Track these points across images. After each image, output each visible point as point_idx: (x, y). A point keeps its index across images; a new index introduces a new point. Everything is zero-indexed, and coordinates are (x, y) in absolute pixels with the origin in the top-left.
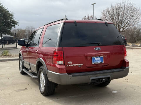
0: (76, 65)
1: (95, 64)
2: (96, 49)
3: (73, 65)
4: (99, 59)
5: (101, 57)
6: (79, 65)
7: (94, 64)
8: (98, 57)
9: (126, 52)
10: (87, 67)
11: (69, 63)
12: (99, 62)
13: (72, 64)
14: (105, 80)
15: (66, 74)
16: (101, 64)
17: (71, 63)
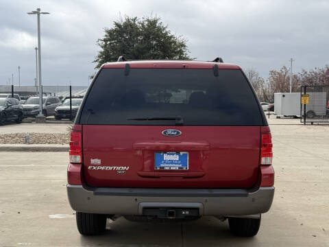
0: (110, 168)
1: (162, 170)
2: (165, 133)
3: (103, 168)
4: (175, 157)
5: (181, 153)
6: (118, 168)
7: (159, 171)
8: (173, 155)
9: (271, 146)
10: (139, 175)
11: (93, 161)
12: (175, 167)
13: (102, 165)
14: (187, 213)
15: (81, 186)
16: (180, 170)
17: (98, 161)
